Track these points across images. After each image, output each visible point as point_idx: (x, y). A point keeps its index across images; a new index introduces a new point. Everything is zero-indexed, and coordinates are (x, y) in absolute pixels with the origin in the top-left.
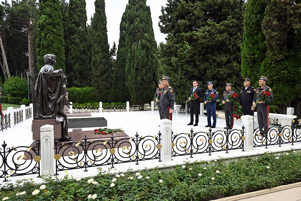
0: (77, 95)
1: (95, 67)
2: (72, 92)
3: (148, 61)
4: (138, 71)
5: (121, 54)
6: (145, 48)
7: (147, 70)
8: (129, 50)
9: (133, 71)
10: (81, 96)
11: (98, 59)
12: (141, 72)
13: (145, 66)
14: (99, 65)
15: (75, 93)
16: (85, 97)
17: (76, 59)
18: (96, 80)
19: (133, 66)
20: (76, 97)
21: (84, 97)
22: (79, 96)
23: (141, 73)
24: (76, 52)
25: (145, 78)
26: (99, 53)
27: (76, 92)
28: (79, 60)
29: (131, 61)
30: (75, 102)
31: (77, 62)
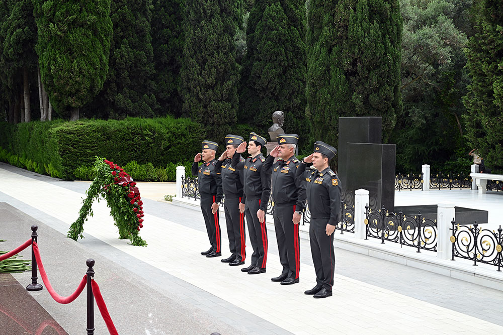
0: (151, 141)
1: (197, 59)
2: (139, 131)
3: (385, 54)
4: (352, 79)
5: (270, 20)
6: (378, 15)
7: (381, 76)
8: (326, 18)
9: (337, 77)
10: (164, 144)
11: (212, 36)
12: (363, 80)
13: (376, 67)
14: (212, 55)
15: (147, 135)
16: (173, 147)
17: (122, 30)
18: (201, 96)
19: (339, 65)
20: (148, 146)
21: (169, 147)
22: (158, 145)
23: (363, 84)
24: (120, 7)
25: (373, 98)
26: (212, 16)
27: (150, 130)
28: (130, 32)
29: (330, 51)
30: (145, 161)
31: (122, 37)
